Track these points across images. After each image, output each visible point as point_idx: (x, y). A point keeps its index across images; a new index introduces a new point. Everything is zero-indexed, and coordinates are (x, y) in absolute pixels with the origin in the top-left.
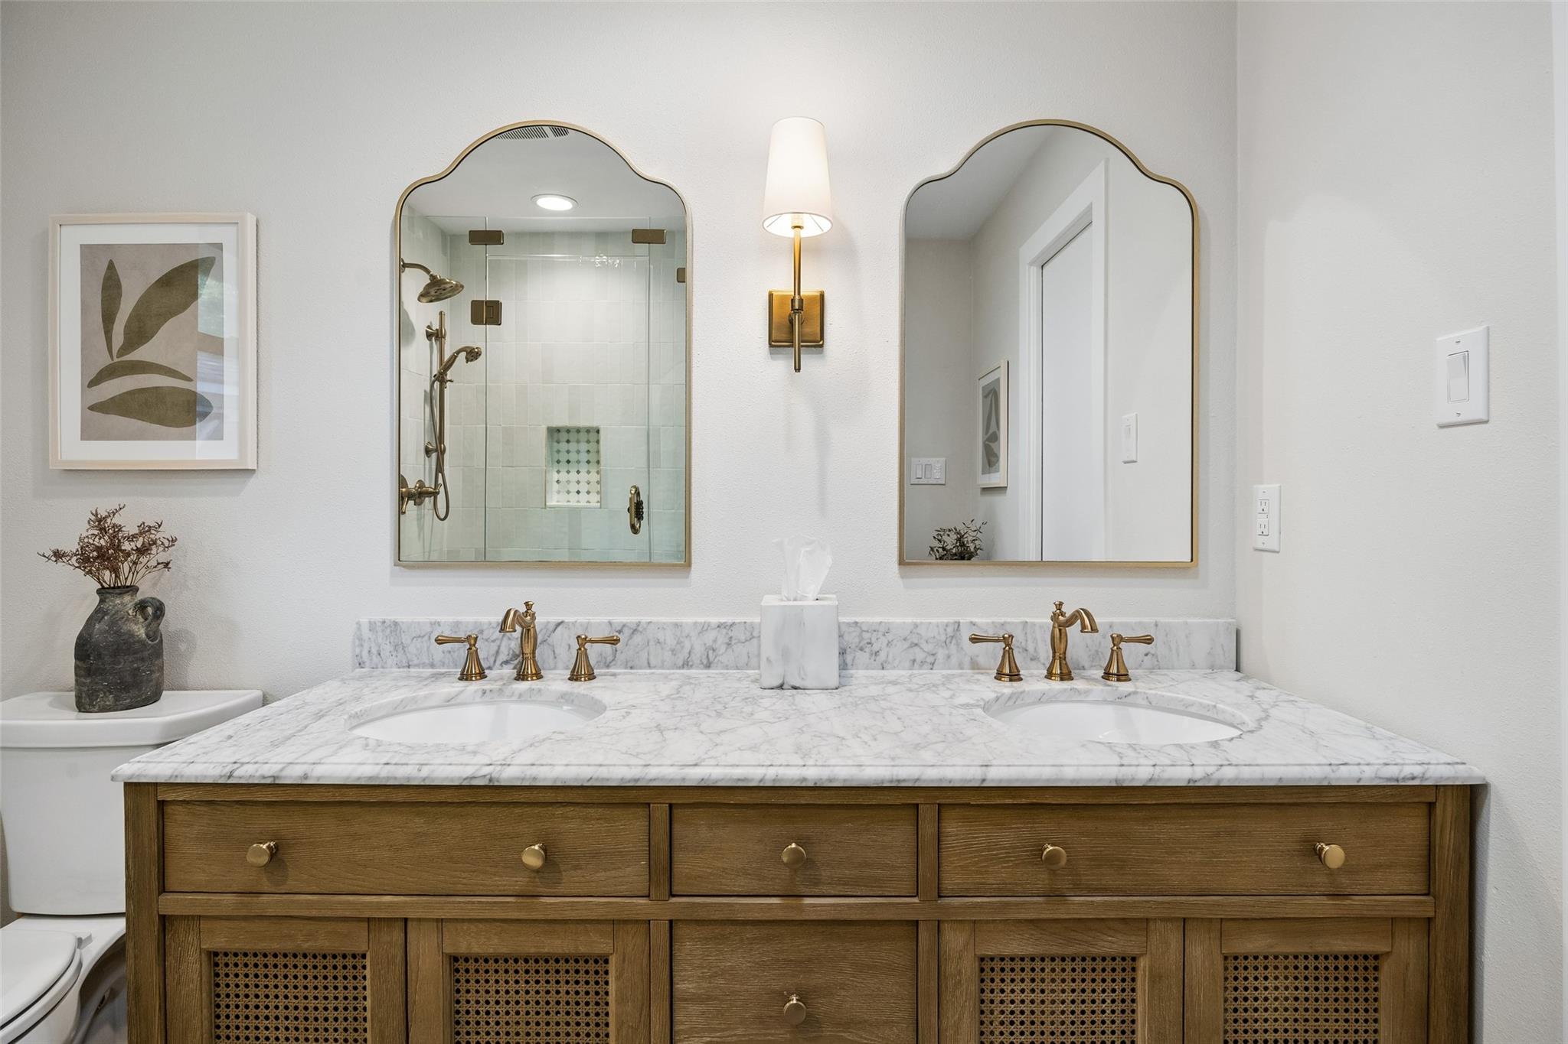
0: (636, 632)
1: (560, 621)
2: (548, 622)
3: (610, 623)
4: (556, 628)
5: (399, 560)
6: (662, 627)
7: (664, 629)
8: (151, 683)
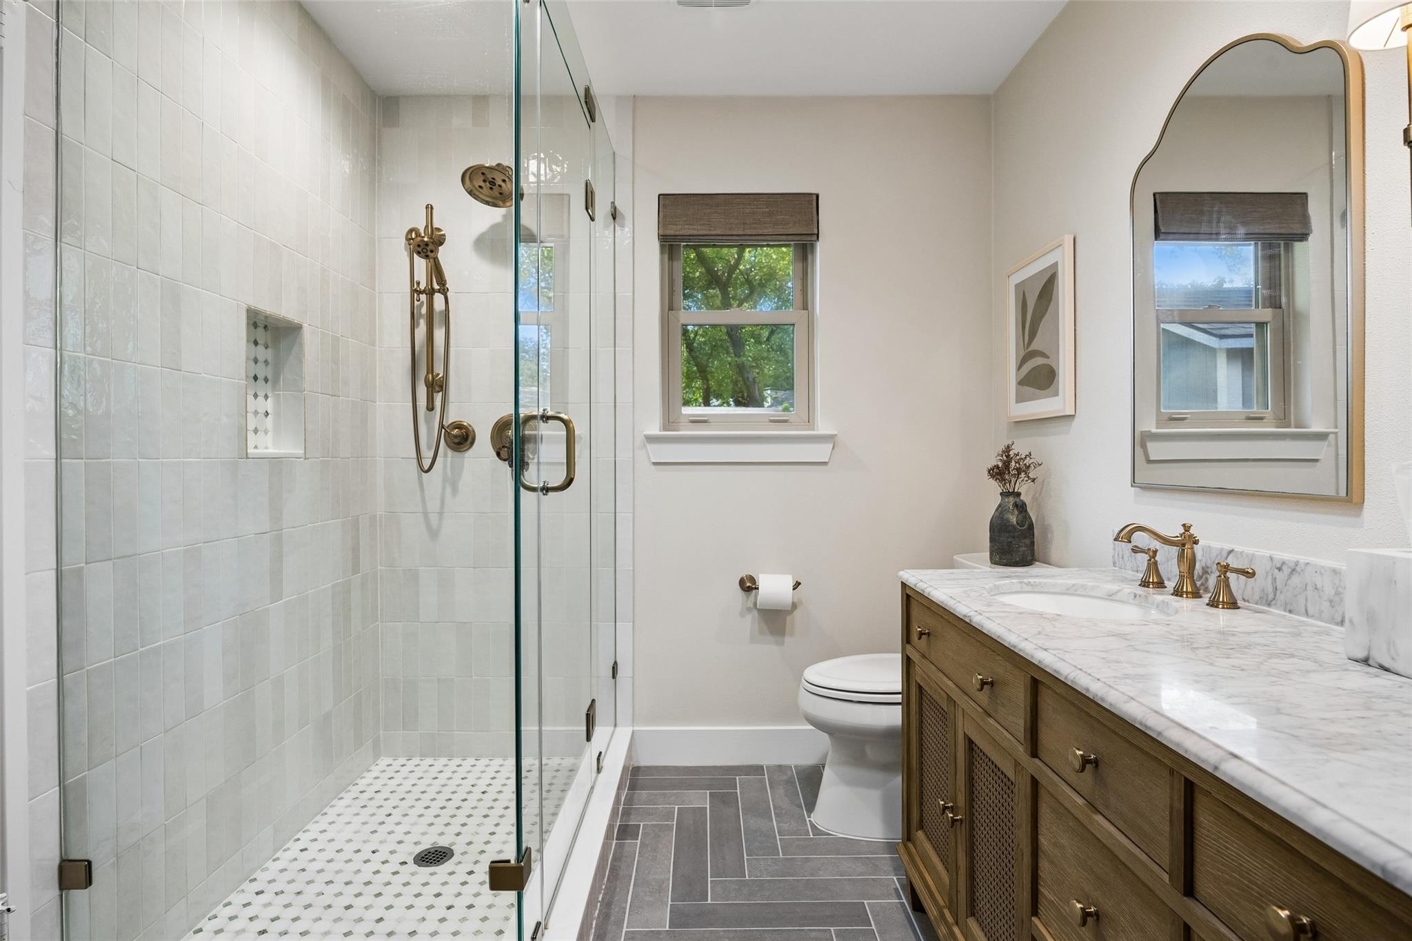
0: (1294, 573)
1: (1231, 549)
2: (1222, 549)
3: (1271, 558)
4: (1228, 556)
5: (1134, 482)
6: (1320, 571)
7: (1322, 574)
8: (1019, 553)
